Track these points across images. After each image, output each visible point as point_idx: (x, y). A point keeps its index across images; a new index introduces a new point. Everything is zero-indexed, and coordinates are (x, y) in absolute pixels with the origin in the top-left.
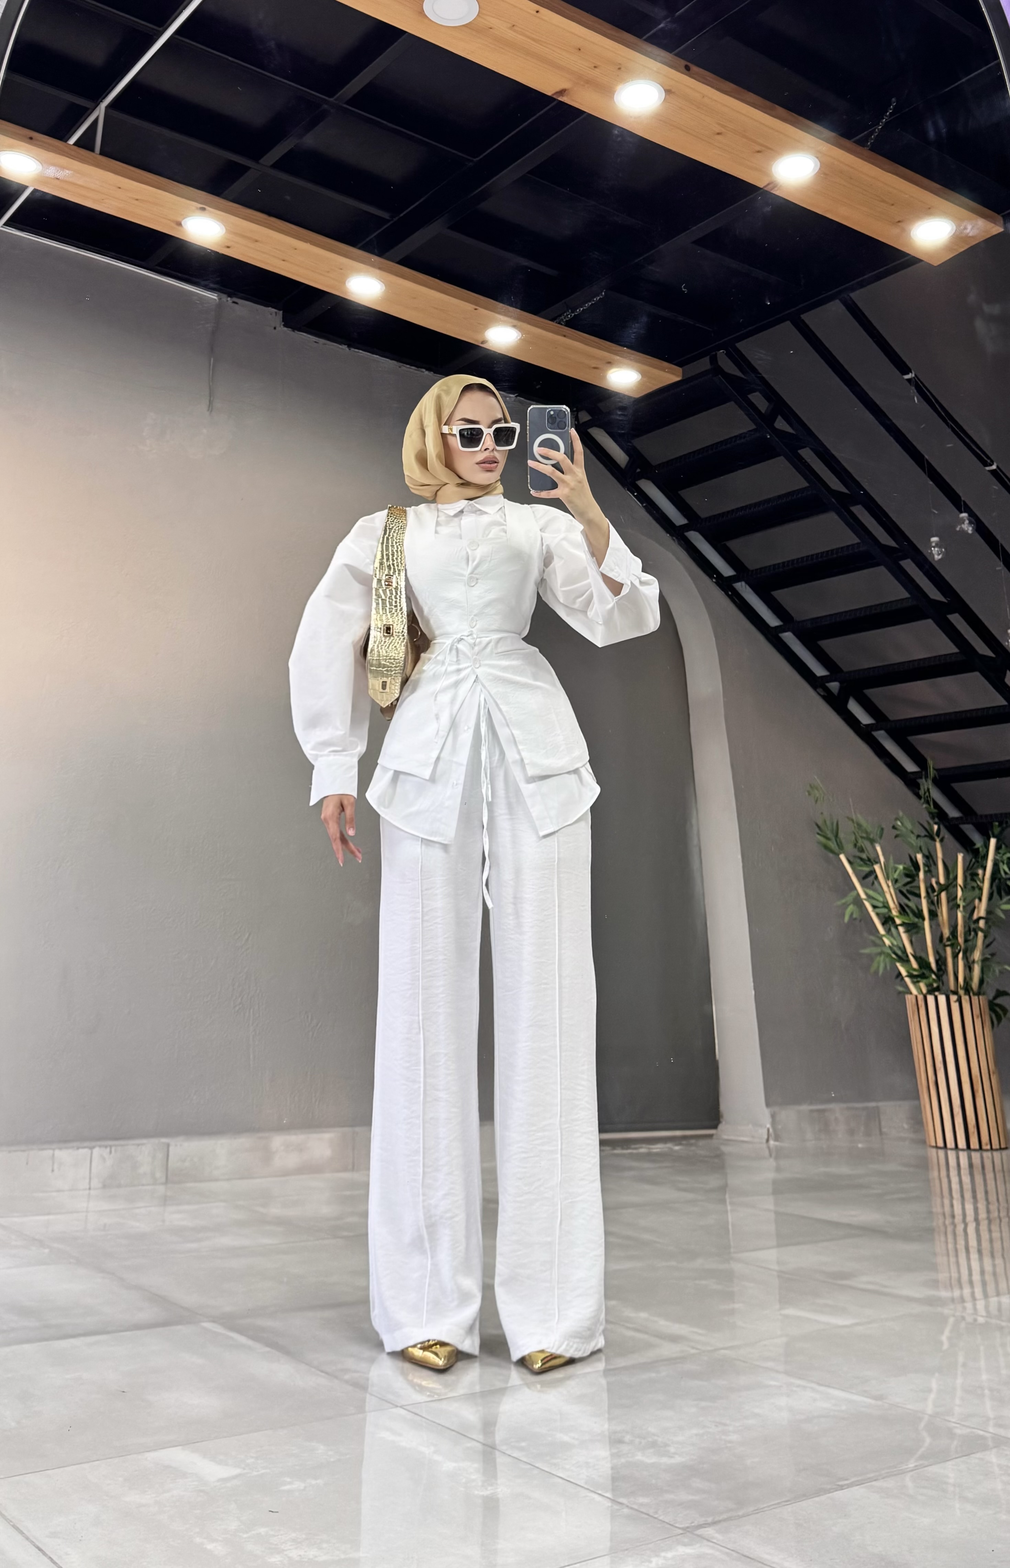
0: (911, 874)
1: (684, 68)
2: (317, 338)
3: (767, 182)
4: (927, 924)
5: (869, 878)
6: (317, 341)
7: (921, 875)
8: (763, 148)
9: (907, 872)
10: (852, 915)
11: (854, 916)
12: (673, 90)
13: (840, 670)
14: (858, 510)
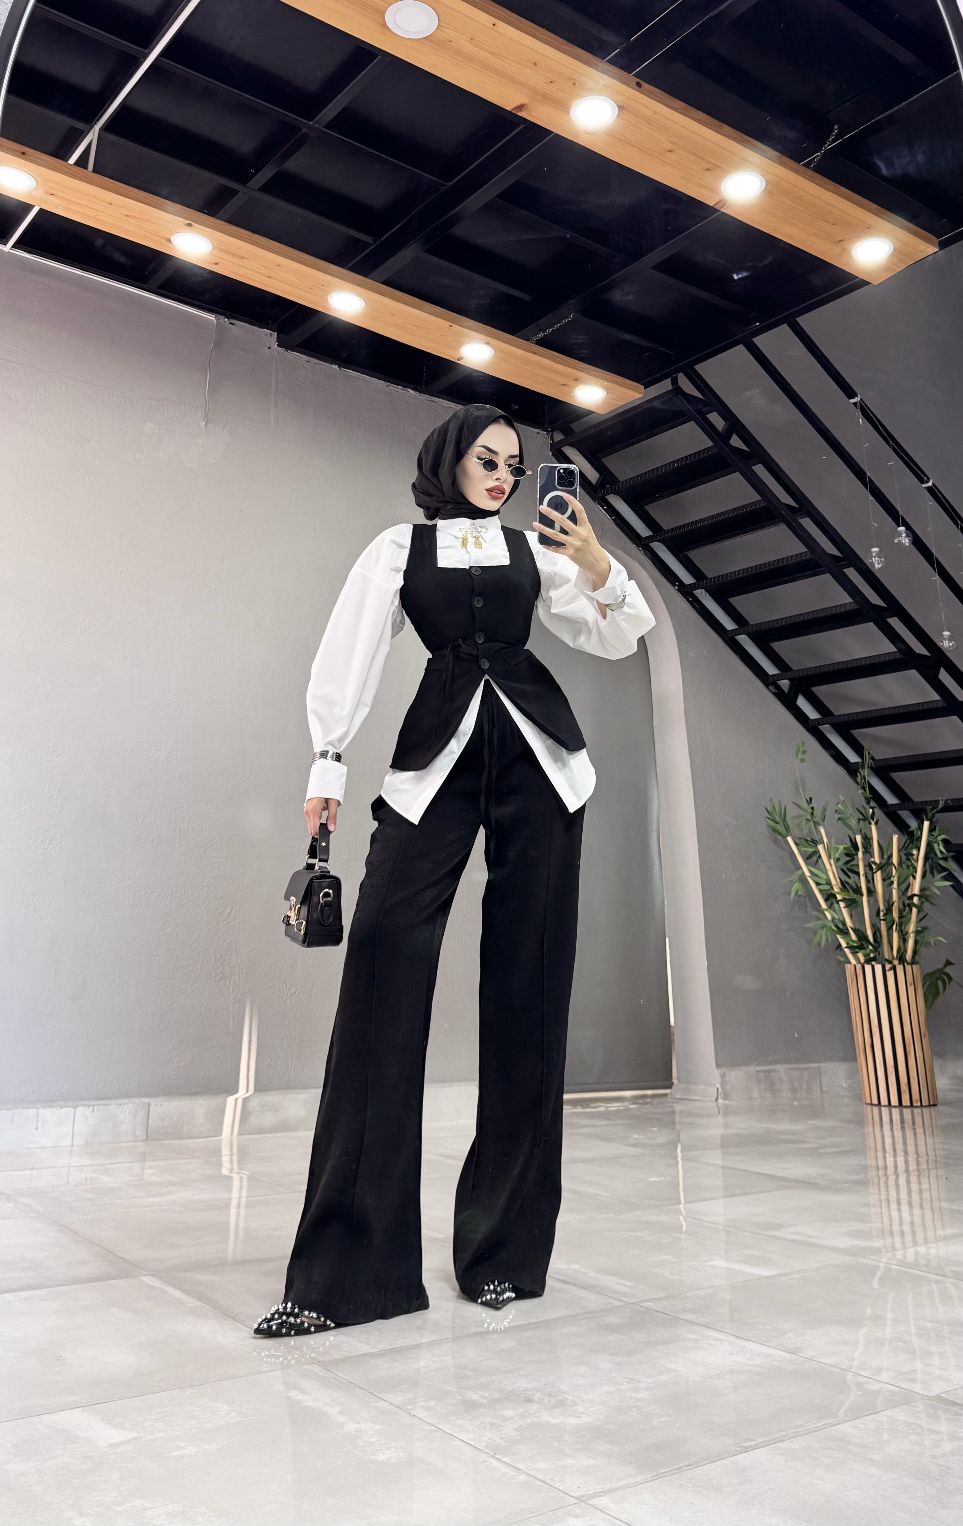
0: (851, 854)
1: (637, 86)
2: (311, 359)
3: (717, 201)
4: (865, 899)
5: (813, 858)
6: (312, 361)
7: (860, 854)
8: (713, 166)
9: (846, 852)
10: (797, 891)
11: (800, 893)
12: (625, 106)
13: (791, 669)
14: (805, 522)
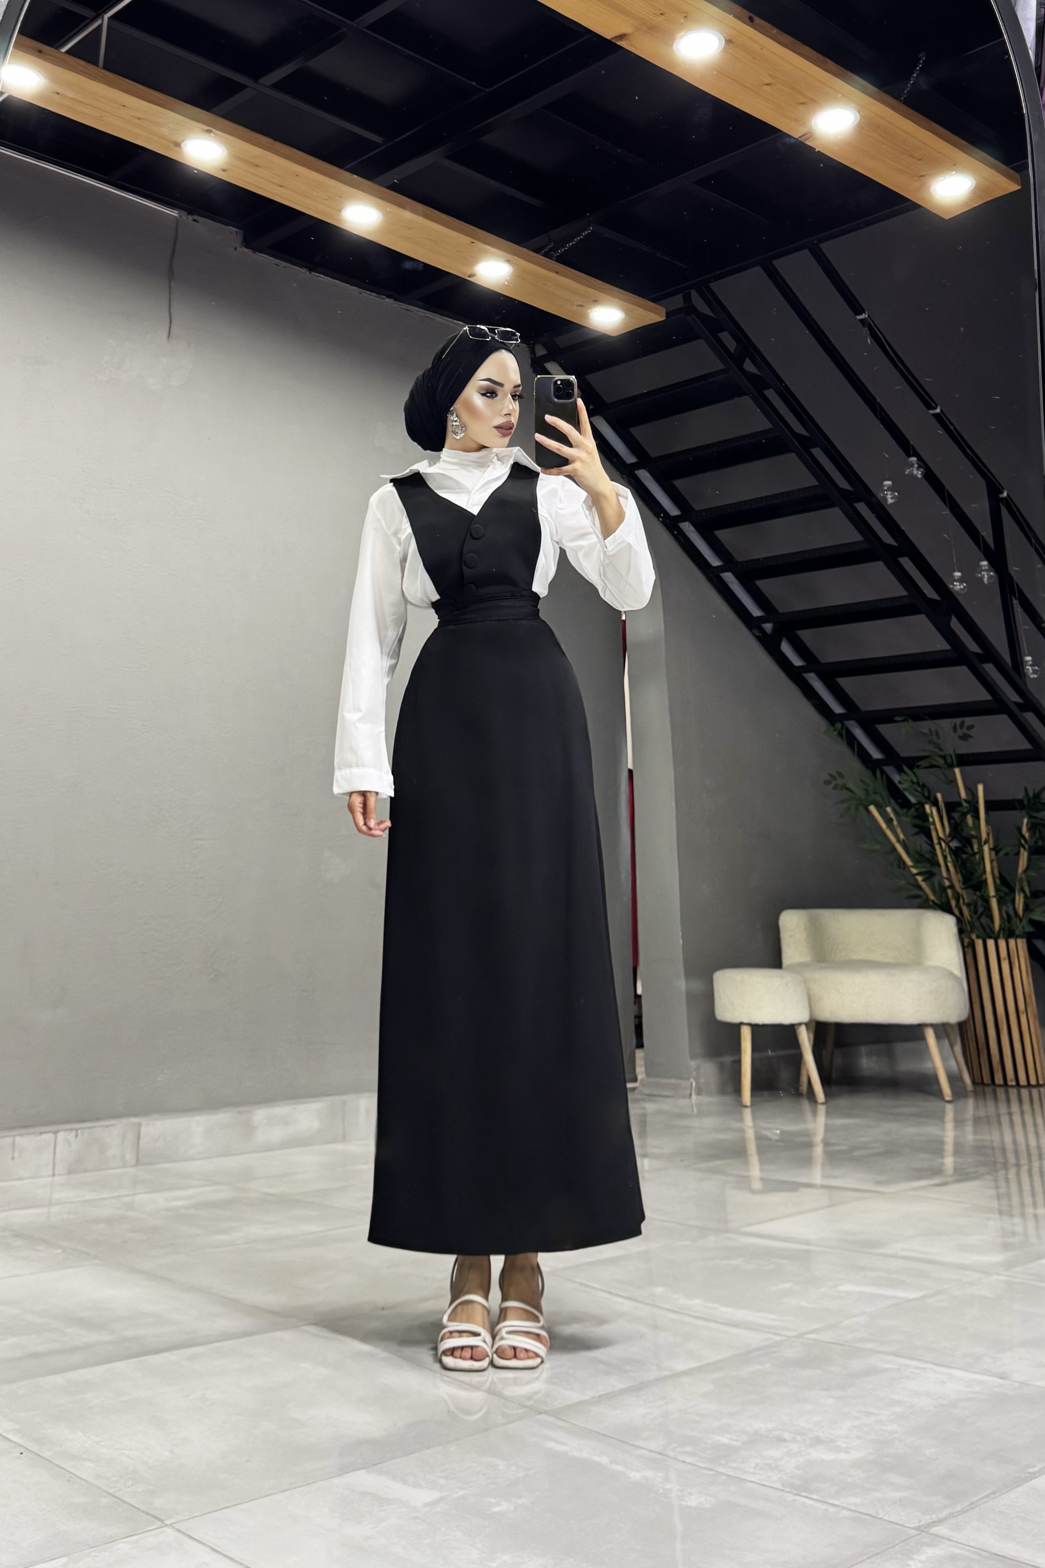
1: (748, 20)
2: (278, 261)
3: (803, 133)
6: (277, 264)
8: (808, 101)
12: (734, 40)
13: (776, 611)
14: (817, 452)
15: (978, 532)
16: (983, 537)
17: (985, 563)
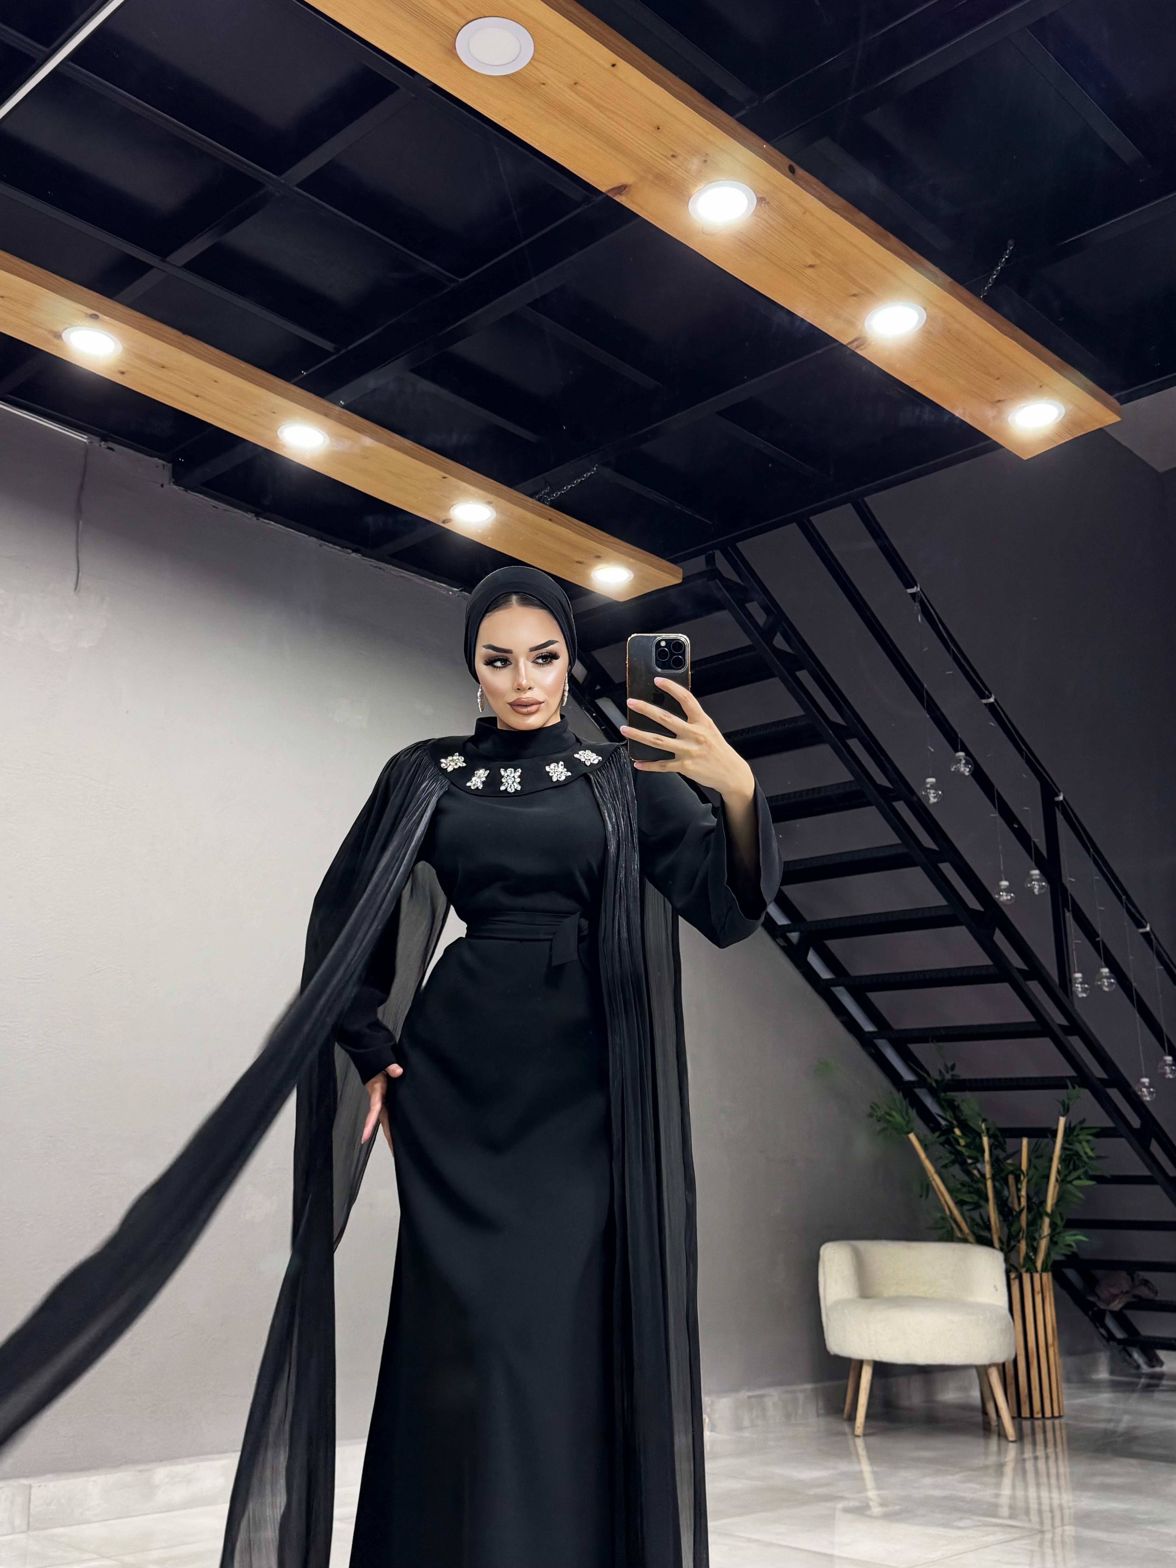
1: (787, 170)
2: (217, 503)
3: (853, 339)
6: (216, 506)
8: (862, 292)
12: (769, 199)
13: (802, 919)
14: (854, 744)
15: (1029, 837)
16: (1035, 844)
17: (1036, 872)
